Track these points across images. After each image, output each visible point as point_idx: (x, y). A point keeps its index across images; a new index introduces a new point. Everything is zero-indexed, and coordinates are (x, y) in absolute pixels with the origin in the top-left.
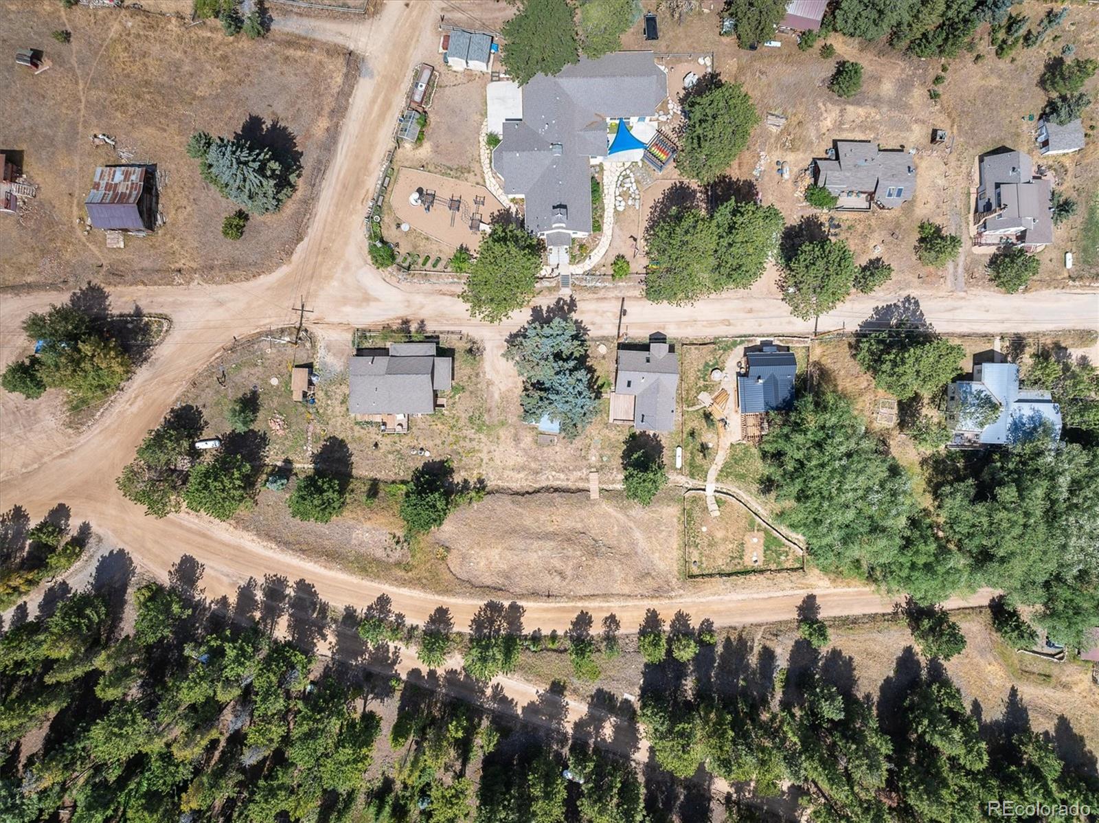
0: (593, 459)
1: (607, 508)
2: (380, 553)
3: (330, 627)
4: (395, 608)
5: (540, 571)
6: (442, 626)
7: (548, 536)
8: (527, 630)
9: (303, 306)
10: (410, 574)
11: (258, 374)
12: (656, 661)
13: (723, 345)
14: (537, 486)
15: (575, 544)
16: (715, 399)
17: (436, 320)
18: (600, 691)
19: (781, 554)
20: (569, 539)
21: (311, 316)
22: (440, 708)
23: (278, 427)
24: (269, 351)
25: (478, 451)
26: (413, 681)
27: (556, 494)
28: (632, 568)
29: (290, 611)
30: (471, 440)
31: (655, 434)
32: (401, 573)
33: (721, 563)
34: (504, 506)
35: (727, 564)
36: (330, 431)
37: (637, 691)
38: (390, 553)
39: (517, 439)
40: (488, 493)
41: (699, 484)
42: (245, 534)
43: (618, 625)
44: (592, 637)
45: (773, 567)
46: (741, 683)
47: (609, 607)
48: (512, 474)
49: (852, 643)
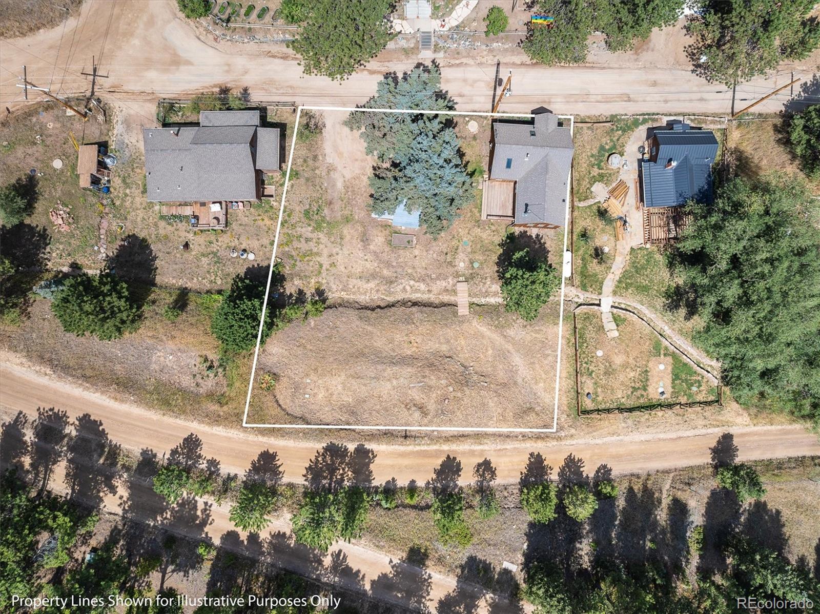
0: (461, 265)
1: (480, 326)
2: (187, 381)
3: (120, 476)
4: (206, 452)
5: (395, 406)
6: (268, 475)
7: (404, 361)
8: (379, 480)
9: (95, 70)
10: (225, 408)
11: (37, 154)
12: (544, 520)
13: (622, 124)
14: (391, 299)
15: (439, 370)
16: (612, 192)
17: (263, 89)
18: (472, 560)
19: (692, 385)
20: (432, 365)
21: (106, 83)
22: (263, 583)
23: (60, 222)
24: (51, 125)
25: (317, 254)
26: (229, 547)
27: (414, 309)
28: (511, 401)
29: (70, 456)
30: (307, 240)
31: (538, 235)
32: (214, 407)
33: (621, 396)
34: (349, 323)
35: (628, 397)
36: (130, 228)
37: (520, 558)
38: (200, 381)
39: (365, 240)
40: (329, 307)
41: (592, 297)
42: (11, 356)
43: (493, 473)
44: (461, 489)
45: (683, 400)
46: (649, 545)
47: (482, 451)
48: (359, 283)
49: (778, 494)
